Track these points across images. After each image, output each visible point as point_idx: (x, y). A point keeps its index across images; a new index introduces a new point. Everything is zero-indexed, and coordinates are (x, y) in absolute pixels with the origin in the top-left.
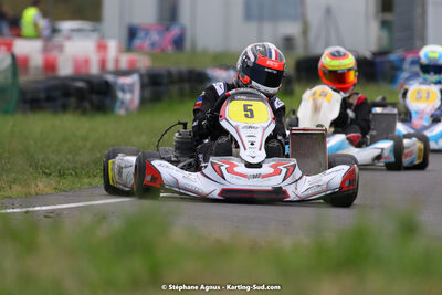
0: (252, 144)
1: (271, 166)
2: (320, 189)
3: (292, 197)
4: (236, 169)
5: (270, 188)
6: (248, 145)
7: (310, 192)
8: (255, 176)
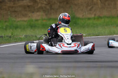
0: (68, 39)
1: (74, 44)
2: (86, 50)
3: (80, 52)
4: (65, 45)
5: (74, 50)
6: (67, 39)
7: (84, 51)
8: (70, 47)
